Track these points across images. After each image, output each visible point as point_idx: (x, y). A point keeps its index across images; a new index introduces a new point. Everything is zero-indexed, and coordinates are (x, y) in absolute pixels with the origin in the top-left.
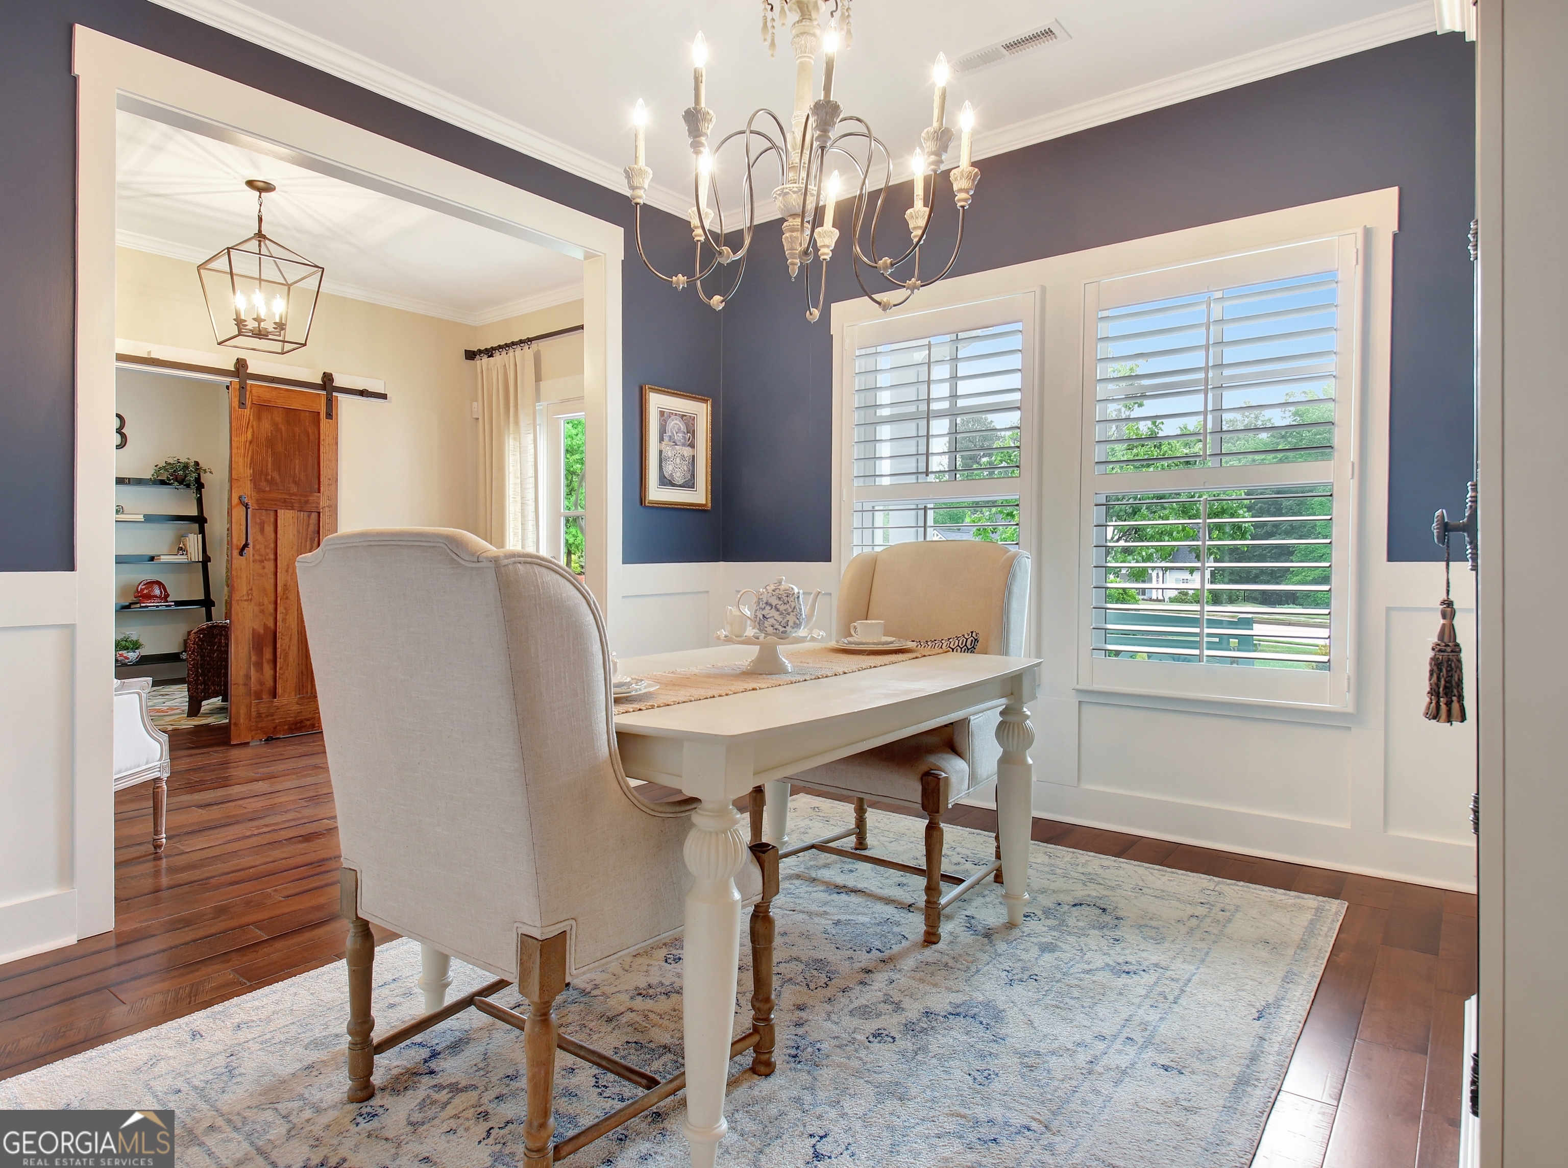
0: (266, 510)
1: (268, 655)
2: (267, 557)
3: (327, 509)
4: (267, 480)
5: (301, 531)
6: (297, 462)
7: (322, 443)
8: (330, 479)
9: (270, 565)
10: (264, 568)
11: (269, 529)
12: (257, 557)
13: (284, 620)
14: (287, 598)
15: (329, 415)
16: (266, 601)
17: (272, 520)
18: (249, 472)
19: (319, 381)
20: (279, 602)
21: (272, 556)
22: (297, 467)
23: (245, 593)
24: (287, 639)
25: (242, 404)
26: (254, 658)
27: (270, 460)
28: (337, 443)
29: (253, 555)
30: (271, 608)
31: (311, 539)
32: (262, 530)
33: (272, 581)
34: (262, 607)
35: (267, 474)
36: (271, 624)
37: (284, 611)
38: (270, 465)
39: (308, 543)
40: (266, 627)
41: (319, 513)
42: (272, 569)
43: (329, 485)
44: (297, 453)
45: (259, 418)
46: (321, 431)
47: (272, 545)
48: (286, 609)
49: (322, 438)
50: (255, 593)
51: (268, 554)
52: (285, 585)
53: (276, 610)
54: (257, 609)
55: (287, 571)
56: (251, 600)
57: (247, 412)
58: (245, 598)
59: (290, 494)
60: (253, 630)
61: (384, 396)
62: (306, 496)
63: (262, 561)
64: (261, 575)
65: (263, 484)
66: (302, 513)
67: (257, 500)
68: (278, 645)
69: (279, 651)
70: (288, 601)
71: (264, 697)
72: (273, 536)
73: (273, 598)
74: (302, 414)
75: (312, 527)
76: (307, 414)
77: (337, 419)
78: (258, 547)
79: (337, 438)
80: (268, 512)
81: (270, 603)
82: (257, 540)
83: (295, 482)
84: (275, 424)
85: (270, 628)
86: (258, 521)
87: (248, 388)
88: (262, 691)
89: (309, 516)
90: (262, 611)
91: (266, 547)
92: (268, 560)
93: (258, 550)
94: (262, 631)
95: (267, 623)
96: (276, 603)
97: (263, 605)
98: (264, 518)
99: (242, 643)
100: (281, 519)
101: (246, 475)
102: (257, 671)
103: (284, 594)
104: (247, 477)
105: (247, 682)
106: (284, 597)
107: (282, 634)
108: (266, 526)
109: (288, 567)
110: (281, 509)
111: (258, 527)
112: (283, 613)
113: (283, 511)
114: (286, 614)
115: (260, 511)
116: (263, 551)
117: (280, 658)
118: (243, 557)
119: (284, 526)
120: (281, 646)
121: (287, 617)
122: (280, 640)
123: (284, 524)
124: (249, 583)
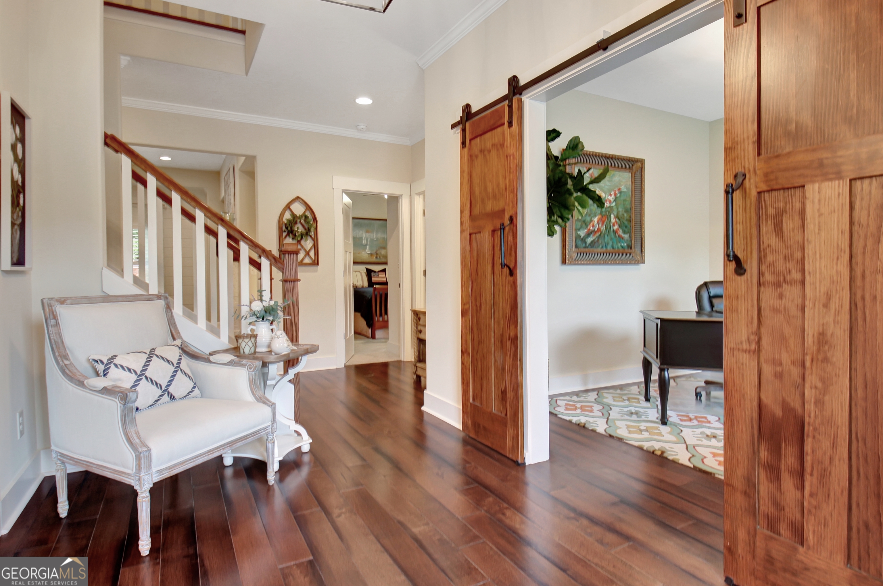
0: (785, 189)
1: (788, 457)
2: (789, 278)
4: (786, 133)
6: (853, 75)
9: (794, 293)
10: (781, 297)
11: (790, 223)
12: (768, 277)
13: (819, 403)
14: (826, 360)
16: (786, 358)
17: (798, 206)
18: (752, 128)
20: (808, 364)
21: (796, 276)
22: (853, 86)
23: (744, 338)
24: (825, 444)
25: (740, 18)
26: (764, 455)
29: (761, 274)
30: (795, 371)
32: (778, 228)
33: (798, 323)
34: (779, 369)
35: (786, 122)
36: (795, 405)
37: (820, 385)
40: (785, 407)
42: (797, 301)
47: (797, 255)
48: (822, 380)
50: (765, 341)
51: (789, 272)
52: (822, 334)
53: (804, 379)
54: (766, 370)
55: (826, 306)
56: (756, 352)
58: (745, 346)
60: (760, 405)
63: (778, 285)
64: (773, 310)
65: (780, 142)
67: (766, 175)
68: (808, 448)
69: (808, 459)
70: (829, 368)
71: (782, 531)
72: (797, 236)
73: (798, 356)
78: (770, 258)
80: (791, 192)
81: (793, 363)
82: (768, 246)
85: (791, 408)
86: (770, 211)
88: (778, 520)
90: (779, 376)
91: (785, 258)
92: (792, 282)
93: (772, 265)
94: (778, 412)
95: (788, 399)
96: (803, 365)
97: (781, 364)
98: (781, 205)
99: (740, 422)
100: (813, 202)
101: (746, 136)
102: (770, 481)
103: (818, 350)
104: (748, 138)
105: (748, 491)
106: (820, 357)
107: (815, 429)
108: (785, 217)
109: (829, 297)
110: (813, 182)
111: (769, 222)
112: (816, 388)
113: (817, 185)
114: (825, 391)
115: (775, 193)
116: (780, 266)
117: (812, 475)
118: (743, 278)
119: (821, 215)
120: (813, 451)
121: (827, 398)
122: (810, 440)
123: (819, 210)
124: (752, 322)
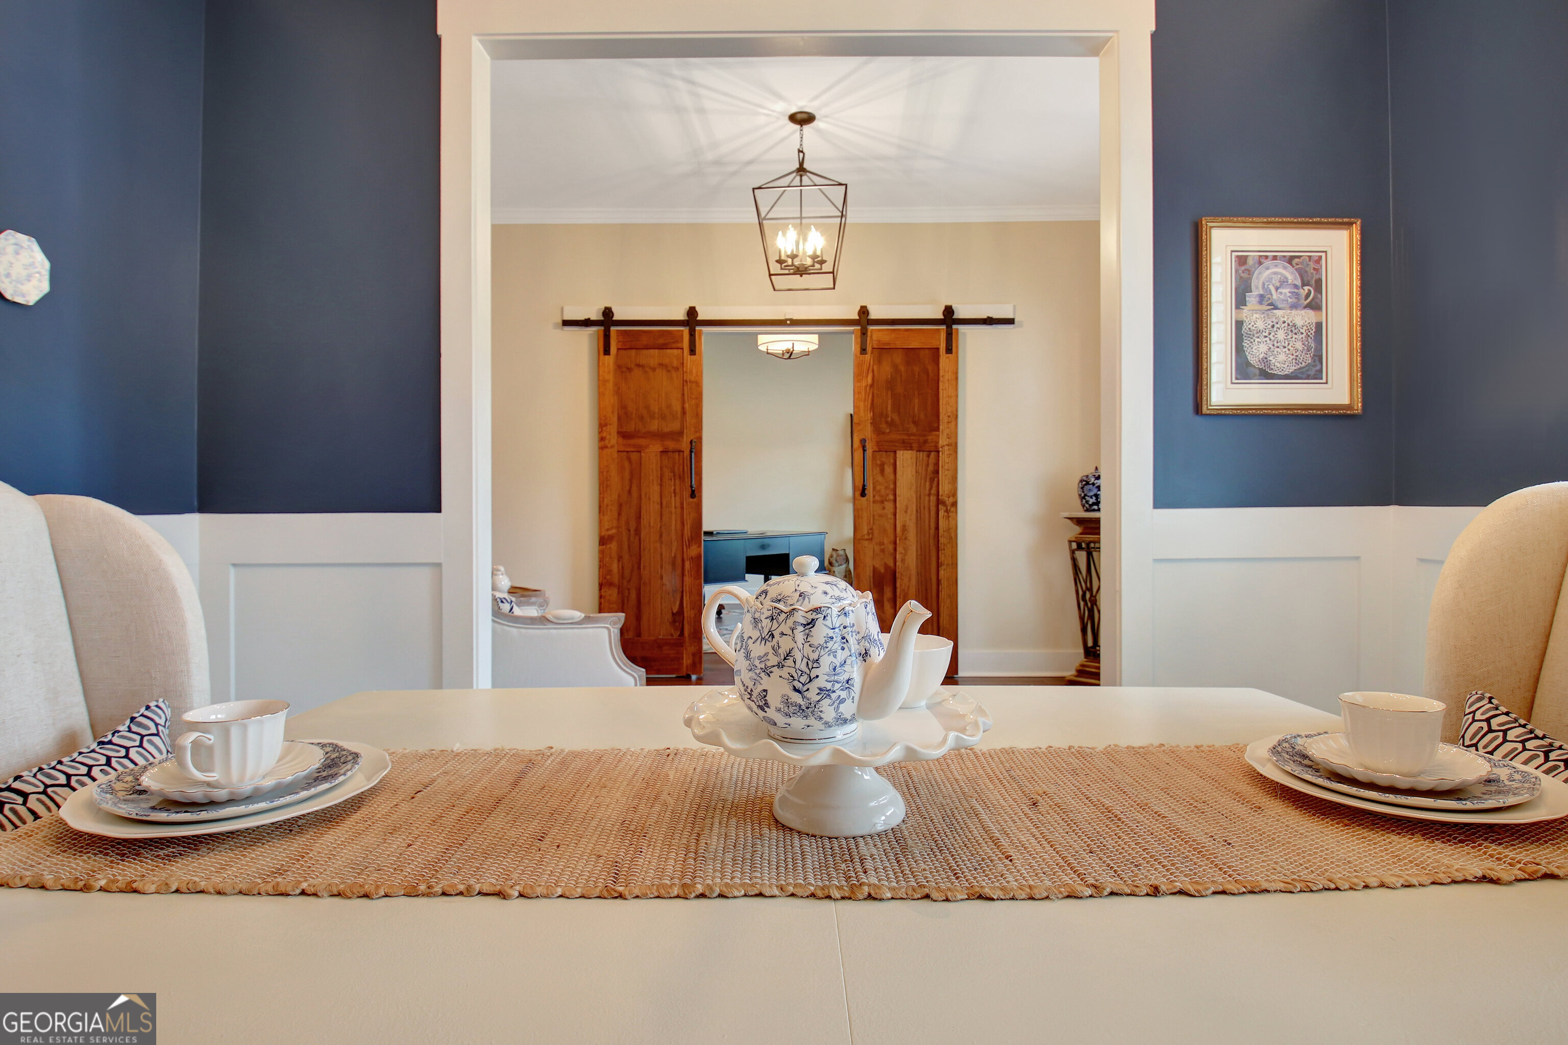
0: (886, 452)
1: (888, 593)
2: (887, 498)
3: (946, 448)
4: (887, 422)
5: (920, 471)
6: (916, 401)
7: (941, 379)
8: (949, 417)
9: (889, 506)
10: (884, 508)
11: (888, 470)
12: (877, 498)
13: (903, 561)
14: (906, 539)
15: (949, 350)
16: (886, 541)
17: (892, 461)
18: (870, 415)
19: (940, 316)
20: (898, 542)
21: (891, 497)
22: (916, 406)
23: (865, 532)
24: (906, 580)
25: (863, 350)
27: (890, 402)
28: (957, 378)
29: (874, 496)
30: (891, 547)
31: (930, 479)
32: (882, 471)
33: (892, 521)
34: (883, 547)
35: (887, 416)
36: (891, 564)
37: (903, 551)
38: (889, 407)
39: (928, 484)
40: (886, 566)
41: (938, 452)
42: (892, 510)
43: (948, 422)
44: (916, 393)
45: (879, 361)
46: (941, 368)
47: (892, 486)
48: (904, 549)
49: (941, 374)
50: (876, 532)
51: (888, 495)
52: (904, 526)
53: (895, 549)
54: (877, 548)
55: (906, 512)
56: (871, 539)
57: (868, 357)
58: (866, 537)
59: (909, 435)
60: (874, 568)
61: (1010, 321)
62: (925, 436)
63: (882, 502)
64: (881, 516)
65: (883, 426)
66: (921, 453)
67: (877, 442)
68: (898, 585)
69: (898, 590)
70: (907, 542)
72: (892, 477)
73: (892, 538)
74: (922, 352)
75: (931, 468)
76: (927, 351)
77: (957, 352)
78: (878, 488)
79: (957, 373)
80: (888, 453)
81: (889, 542)
82: (877, 481)
83: (915, 423)
84: (895, 367)
85: (890, 567)
86: (879, 462)
87: (869, 334)
89: (928, 456)
90: (883, 551)
91: (886, 488)
92: (889, 501)
93: (879, 491)
94: (883, 570)
95: (888, 562)
96: (895, 543)
97: (884, 544)
98: (883, 459)
100: (900, 460)
103: (903, 534)
104: (865, 420)
106: (903, 538)
107: (901, 574)
108: (886, 467)
109: (907, 508)
110: (900, 450)
111: (878, 468)
112: (902, 553)
113: (902, 452)
114: (905, 554)
115: (881, 453)
116: (883, 492)
117: (900, 598)
118: (865, 498)
119: (903, 467)
120: (901, 585)
121: (906, 557)
122: (899, 580)
123: (903, 464)
124: (870, 523)
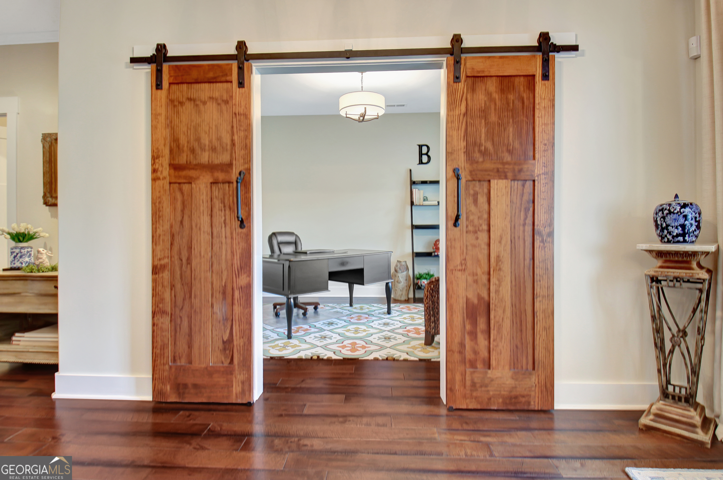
0: (480, 181)
1: (482, 324)
2: (481, 228)
3: (543, 177)
4: (480, 151)
5: (515, 201)
6: (511, 130)
7: (537, 107)
8: (545, 145)
9: (483, 236)
10: (477, 238)
11: (482, 199)
12: (471, 228)
13: (497, 292)
14: (500, 269)
15: (546, 77)
16: (479, 271)
17: (486, 190)
18: (463, 144)
19: (535, 43)
20: (492, 273)
21: (485, 227)
22: (511, 135)
23: (459, 262)
24: (500, 312)
25: (457, 79)
26: (468, 327)
27: (483, 130)
28: (553, 106)
29: (467, 227)
30: (485, 278)
31: (525, 209)
32: (475, 201)
33: (486, 252)
34: (475, 278)
35: (480, 145)
36: (485, 295)
37: (497, 282)
38: (483, 136)
39: (522, 214)
40: (480, 298)
41: (534, 181)
42: (486, 240)
43: (545, 151)
44: (511, 121)
45: (473, 89)
46: (537, 95)
47: (486, 216)
48: (499, 280)
49: (537, 101)
50: (469, 263)
51: (481, 225)
52: (498, 257)
53: (489, 280)
54: (470, 279)
55: (500, 242)
56: (464, 270)
57: (461, 85)
58: (459, 267)
59: (503, 164)
60: (467, 299)
62: (520, 164)
63: (475, 232)
64: (474, 246)
65: (477, 155)
66: (516, 182)
67: (471, 172)
68: (492, 316)
69: (492, 322)
70: (502, 273)
71: (478, 366)
72: (486, 206)
73: (486, 269)
74: (517, 80)
75: (527, 197)
76: (522, 79)
77: (554, 79)
78: (471, 218)
79: (553, 100)
80: (482, 183)
81: (483, 273)
82: (470, 211)
83: (509, 151)
84: (489, 94)
85: (483, 298)
86: (472, 192)
87: (463, 62)
88: (476, 360)
89: (523, 186)
90: (476, 281)
91: (479, 218)
92: (482, 231)
93: (472, 221)
94: (476, 301)
95: (481, 293)
96: (489, 274)
97: (477, 275)
98: (477, 189)
99: (456, 312)
100: (494, 189)
101: (459, 148)
102: (472, 340)
103: (497, 265)
104: (461, 149)
105: (461, 350)
106: (497, 268)
107: (495, 306)
108: (479, 196)
109: (501, 238)
110: (494, 179)
111: (471, 198)
112: (496, 284)
113: (496, 181)
114: (499, 286)
115: (474, 182)
116: (476, 222)
117: (494, 329)
118: (458, 228)
119: (497, 196)
120: (495, 317)
121: (501, 288)
122: (493, 312)
123: (497, 194)
124: (463, 254)
